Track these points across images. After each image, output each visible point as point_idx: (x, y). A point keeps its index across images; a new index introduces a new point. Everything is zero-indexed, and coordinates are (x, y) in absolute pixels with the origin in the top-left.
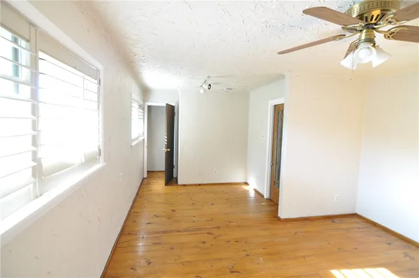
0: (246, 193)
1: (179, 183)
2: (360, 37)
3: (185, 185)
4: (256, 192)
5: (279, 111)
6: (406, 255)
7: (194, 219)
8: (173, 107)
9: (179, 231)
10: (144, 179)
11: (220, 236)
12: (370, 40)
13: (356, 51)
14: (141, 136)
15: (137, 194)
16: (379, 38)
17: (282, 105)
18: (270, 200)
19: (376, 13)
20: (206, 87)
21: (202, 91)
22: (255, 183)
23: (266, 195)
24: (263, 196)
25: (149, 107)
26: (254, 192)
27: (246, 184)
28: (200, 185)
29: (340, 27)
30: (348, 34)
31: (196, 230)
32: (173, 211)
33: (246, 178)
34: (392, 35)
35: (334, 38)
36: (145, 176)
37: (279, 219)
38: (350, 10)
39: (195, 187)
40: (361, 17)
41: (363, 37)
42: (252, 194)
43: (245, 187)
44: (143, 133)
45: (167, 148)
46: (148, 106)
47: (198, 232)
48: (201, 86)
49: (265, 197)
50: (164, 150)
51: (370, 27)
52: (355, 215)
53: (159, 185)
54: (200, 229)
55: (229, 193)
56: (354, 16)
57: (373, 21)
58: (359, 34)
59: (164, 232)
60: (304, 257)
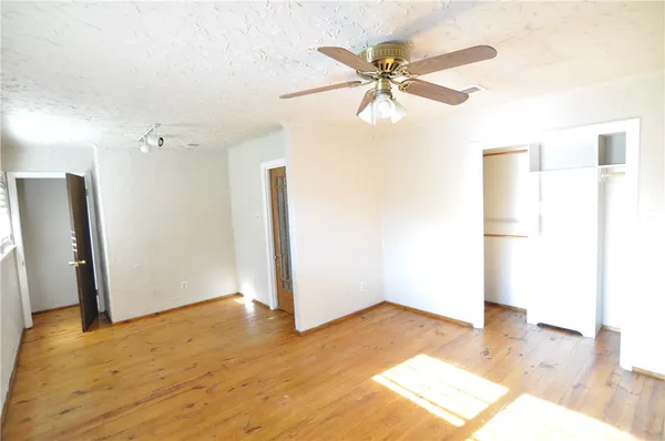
0: (241, 308)
1: (114, 320)
2: (377, 86)
3: (127, 322)
4: (257, 303)
5: (277, 179)
6: (437, 333)
7: (162, 374)
8: (80, 180)
9: (137, 404)
10: (25, 331)
11: (215, 385)
12: (387, 92)
13: (375, 104)
14: (8, 243)
15: (18, 364)
16: (395, 89)
17: (283, 169)
18: (279, 310)
19: (390, 61)
20: (154, 142)
21: (144, 149)
22: (252, 290)
23: (273, 305)
24: (268, 308)
25: (20, 182)
26: (252, 304)
27: (239, 295)
28: (157, 314)
29: (354, 71)
30: (364, 81)
31: (170, 390)
32: (116, 372)
33: (238, 285)
34: (405, 88)
35: (350, 84)
36: (29, 323)
37: (298, 334)
38: (364, 53)
39: (150, 320)
40: (375, 63)
41: (380, 87)
42: (250, 308)
43: (238, 301)
44: (12, 237)
45: (79, 258)
46: (17, 180)
47: (176, 392)
48: (142, 140)
49: (272, 308)
50: (73, 263)
51: (386, 76)
52: (384, 304)
53: (69, 334)
54: (178, 387)
55: (214, 314)
56: (370, 61)
57: (388, 70)
58: (375, 83)
59: (106, 416)
60: (339, 373)
